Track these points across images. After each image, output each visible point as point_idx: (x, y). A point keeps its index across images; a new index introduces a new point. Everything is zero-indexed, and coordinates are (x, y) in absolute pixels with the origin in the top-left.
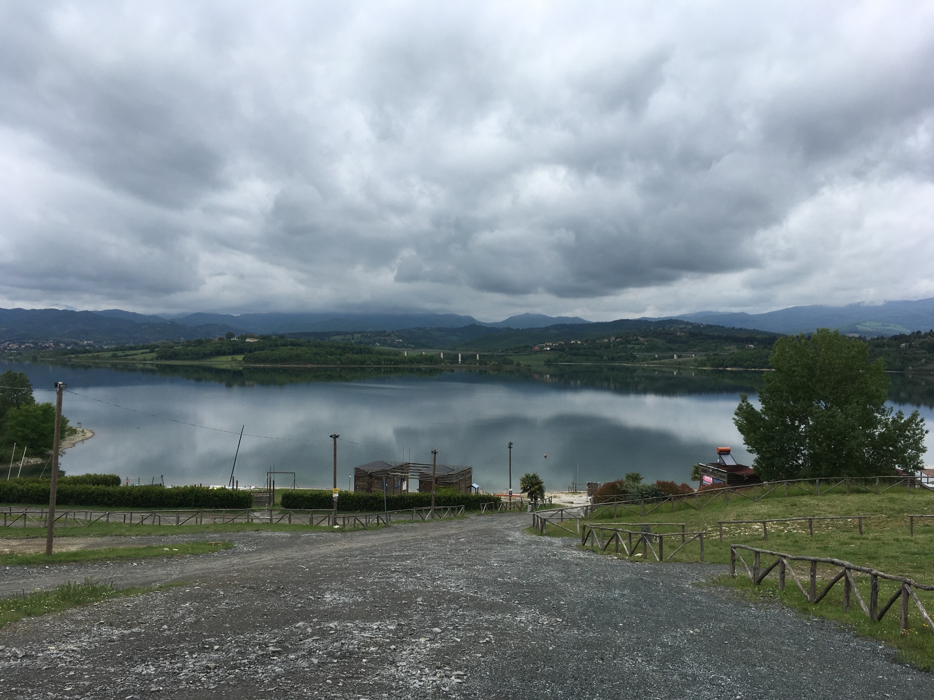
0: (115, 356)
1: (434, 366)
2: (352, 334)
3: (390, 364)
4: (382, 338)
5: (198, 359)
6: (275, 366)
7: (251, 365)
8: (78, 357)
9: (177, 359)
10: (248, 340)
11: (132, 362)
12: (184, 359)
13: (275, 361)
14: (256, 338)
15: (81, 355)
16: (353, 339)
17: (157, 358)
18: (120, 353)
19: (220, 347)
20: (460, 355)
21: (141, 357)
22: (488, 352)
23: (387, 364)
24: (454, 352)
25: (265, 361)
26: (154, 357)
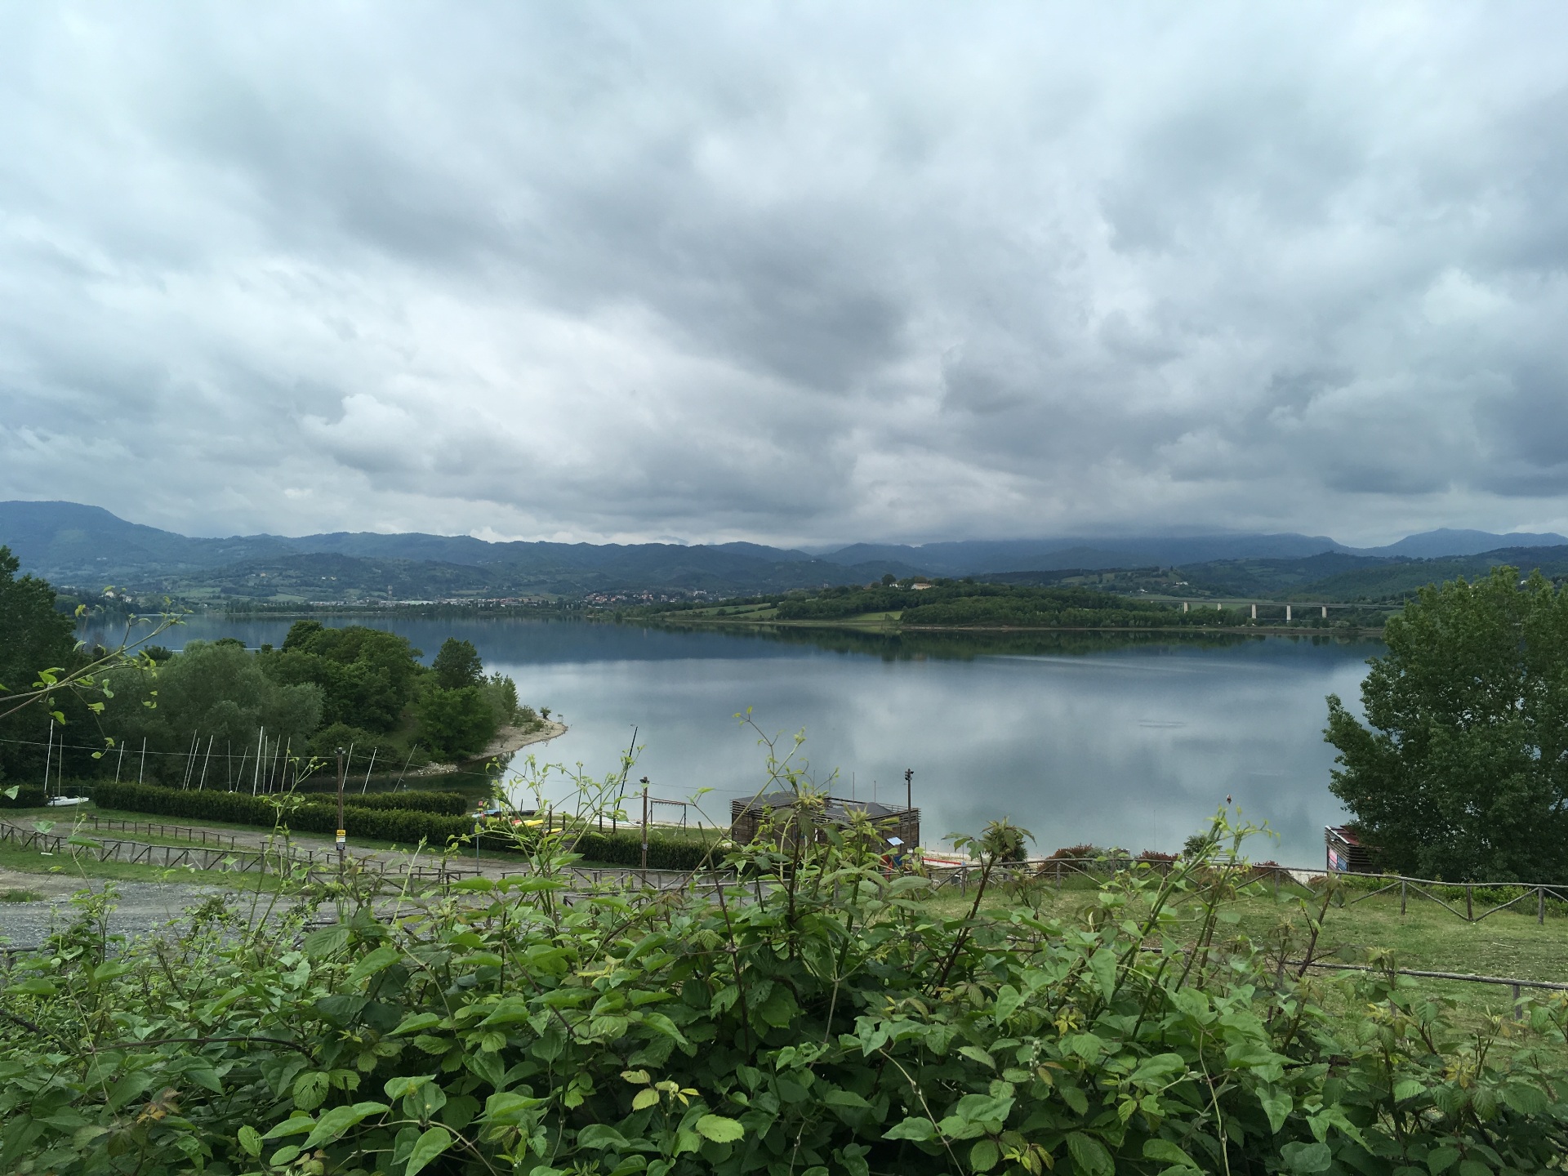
0: (722, 614)
1: (1227, 630)
2: (1100, 573)
3: (1145, 626)
4: (1153, 580)
5: (837, 617)
6: (949, 628)
7: (913, 628)
8: (674, 615)
9: (806, 618)
10: (915, 587)
11: (743, 622)
12: (816, 618)
13: (949, 621)
14: (929, 583)
15: (677, 612)
16: (1101, 582)
17: (778, 617)
18: (730, 609)
19: (871, 598)
20: (1289, 608)
21: (756, 615)
22: (1346, 603)
23: (1139, 626)
24: (1280, 604)
25: (933, 620)
26: (775, 614)
